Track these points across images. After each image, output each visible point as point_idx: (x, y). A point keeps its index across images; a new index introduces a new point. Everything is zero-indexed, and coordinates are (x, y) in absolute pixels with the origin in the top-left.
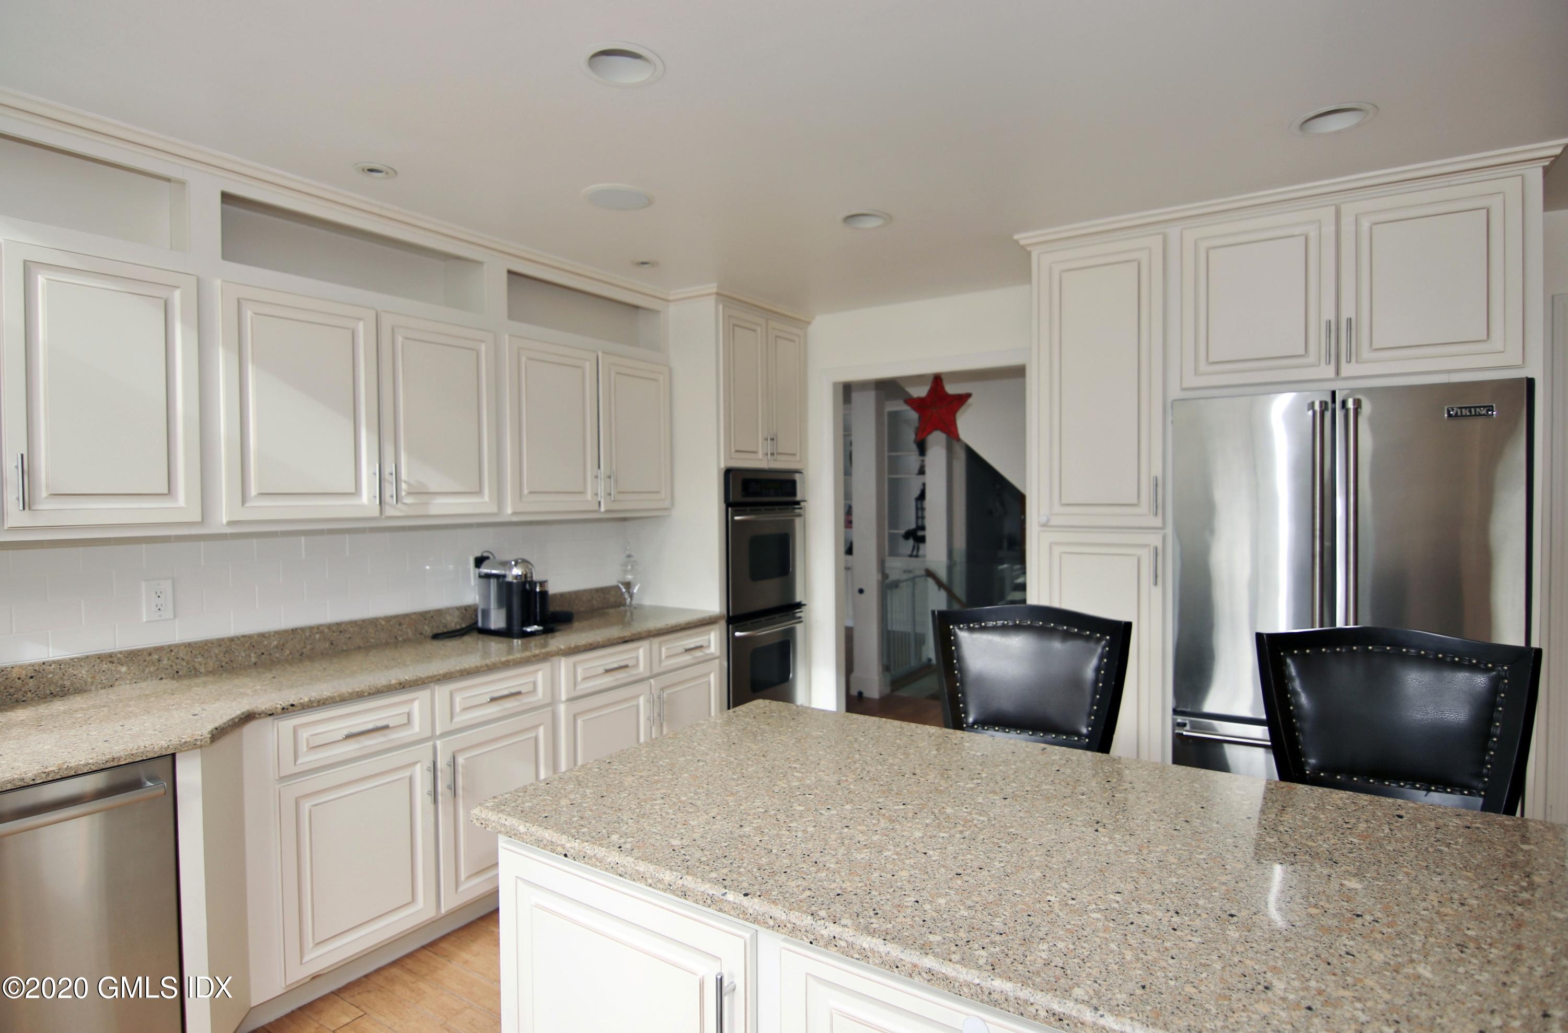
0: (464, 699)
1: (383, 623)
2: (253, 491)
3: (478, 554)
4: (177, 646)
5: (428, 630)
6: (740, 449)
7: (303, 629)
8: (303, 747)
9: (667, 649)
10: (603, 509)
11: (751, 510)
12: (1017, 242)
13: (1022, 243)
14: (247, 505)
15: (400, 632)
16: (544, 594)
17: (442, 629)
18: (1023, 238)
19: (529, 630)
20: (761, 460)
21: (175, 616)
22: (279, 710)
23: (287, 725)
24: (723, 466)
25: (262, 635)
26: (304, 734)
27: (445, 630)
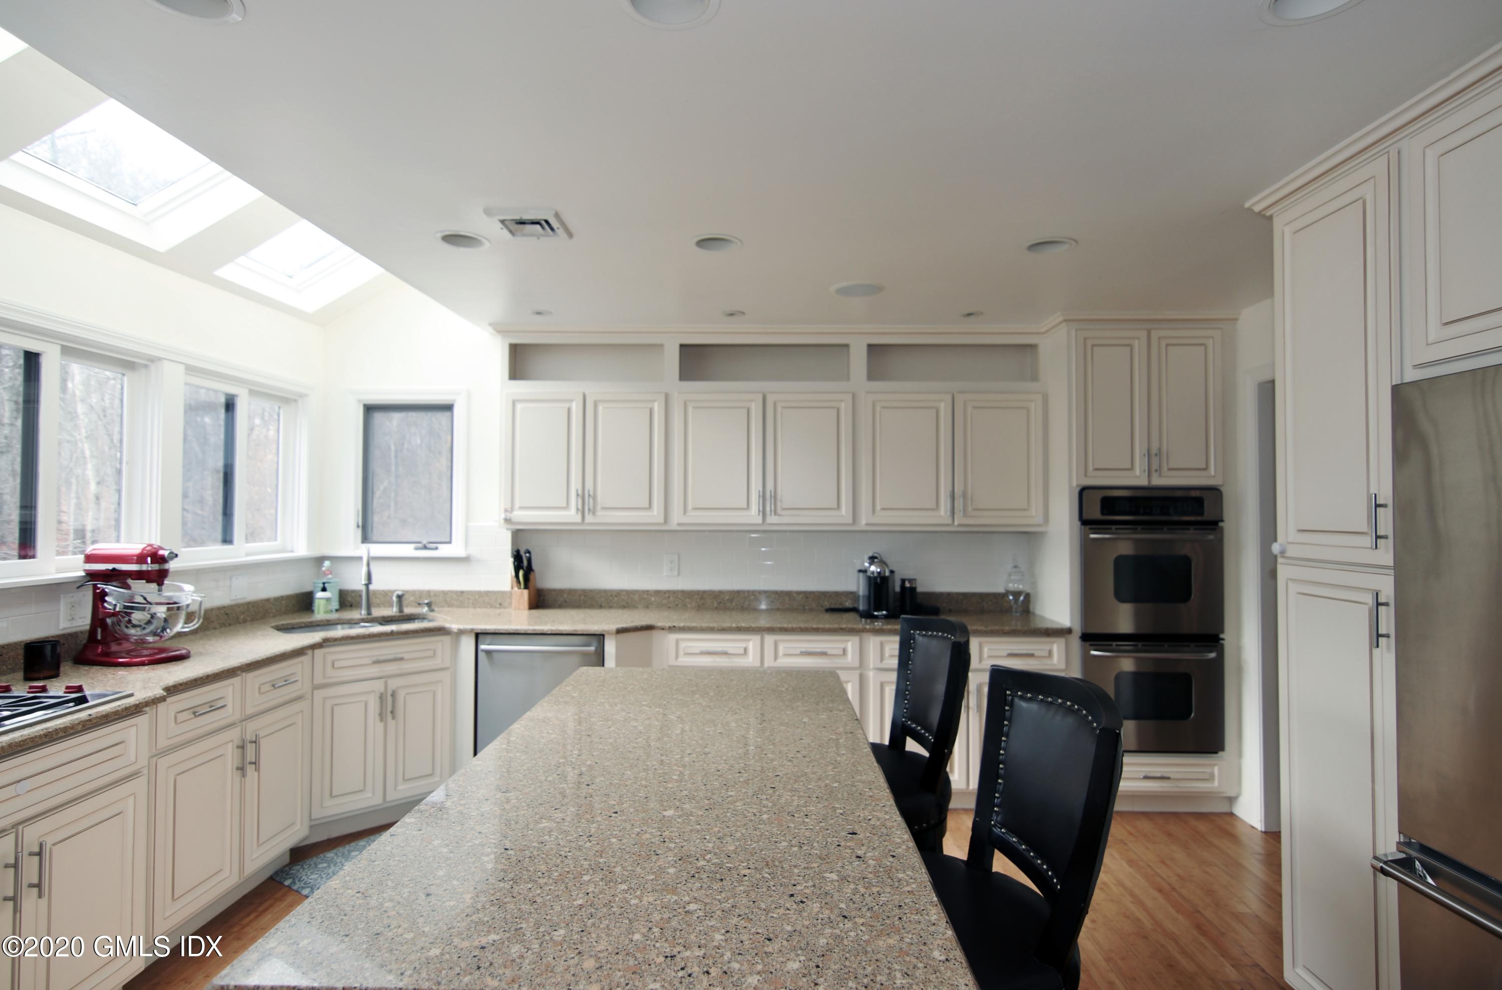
0: (785, 647)
1: (795, 595)
2: (690, 507)
3: (871, 554)
4: (678, 591)
5: (827, 605)
6: (1098, 467)
7: (744, 592)
8: (681, 653)
9: (989, 649)
10: (956, 523)
11: (1142, 529)
12: (1250, 210)
13: (1257, 209)
14: (687, 514)
15: (806, 603)
16: (913, 589)
17: (837, 606)
18: (1257, 203)
19: (876, 613)
20: (1138, 477)
21: (679, 575)
22: (667, 628)
23: (673, 637)
24: (1075, 484)
25: (721, 592)
26: (683, 645)
27: (841, 607)
